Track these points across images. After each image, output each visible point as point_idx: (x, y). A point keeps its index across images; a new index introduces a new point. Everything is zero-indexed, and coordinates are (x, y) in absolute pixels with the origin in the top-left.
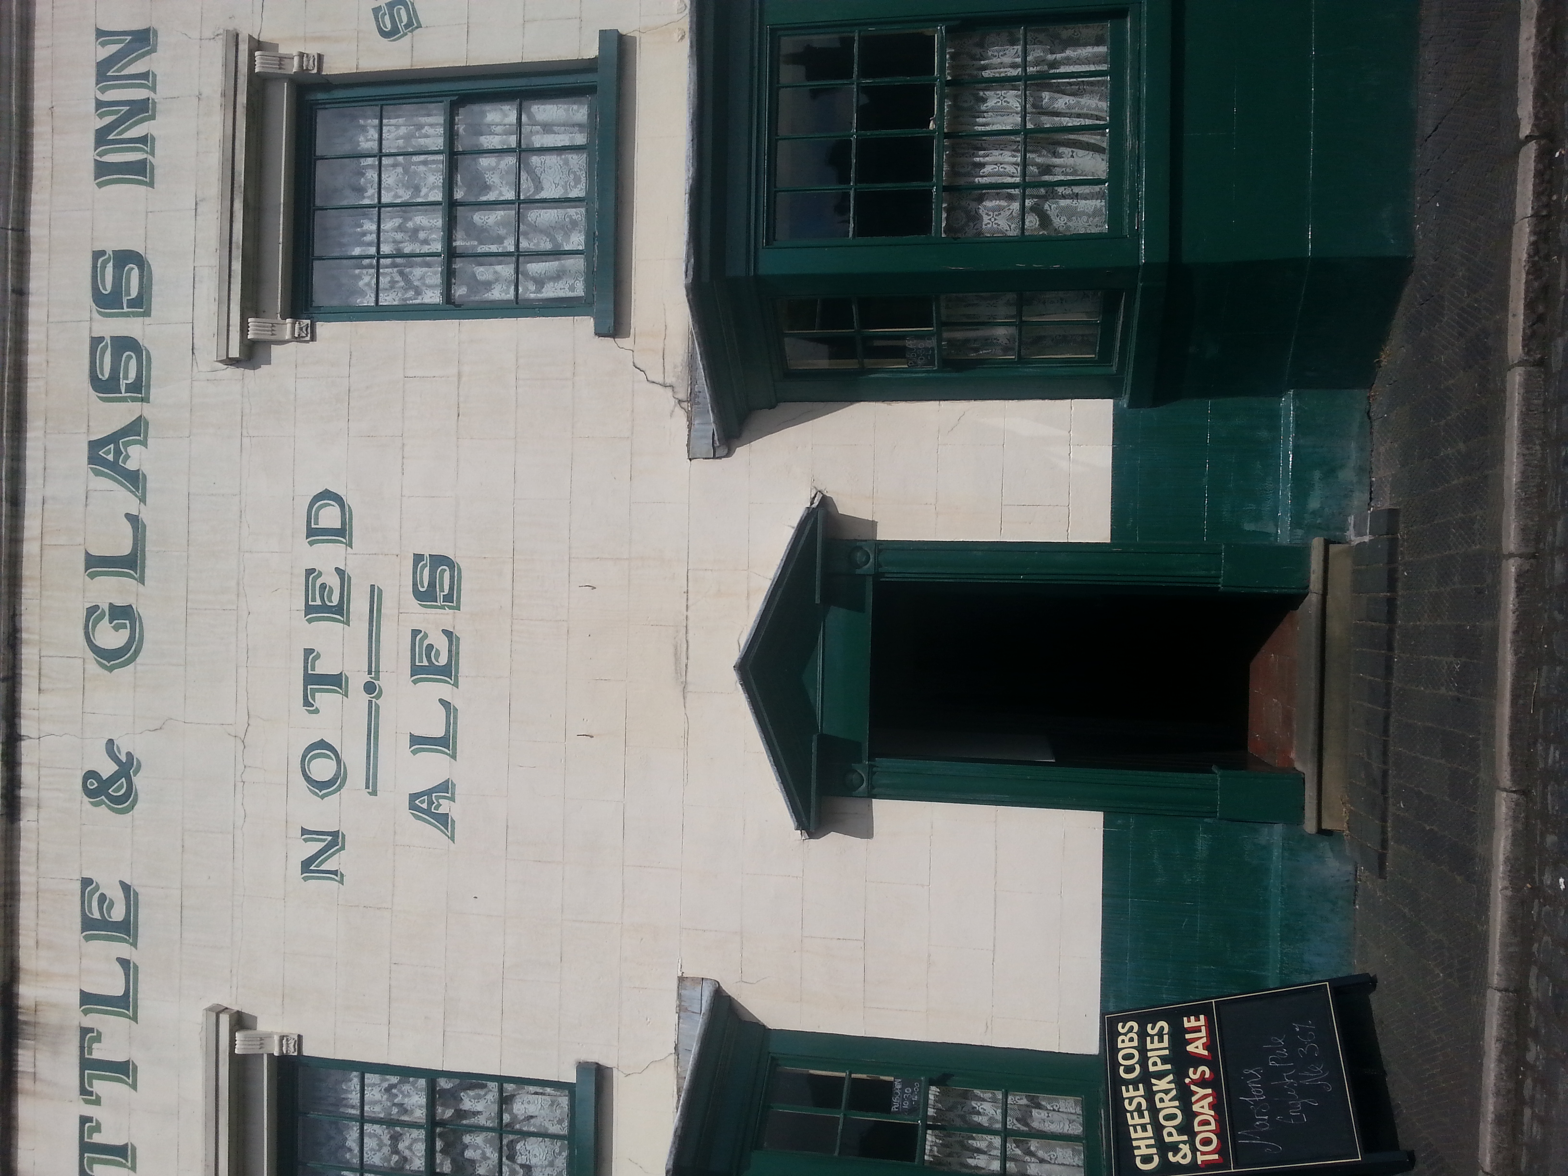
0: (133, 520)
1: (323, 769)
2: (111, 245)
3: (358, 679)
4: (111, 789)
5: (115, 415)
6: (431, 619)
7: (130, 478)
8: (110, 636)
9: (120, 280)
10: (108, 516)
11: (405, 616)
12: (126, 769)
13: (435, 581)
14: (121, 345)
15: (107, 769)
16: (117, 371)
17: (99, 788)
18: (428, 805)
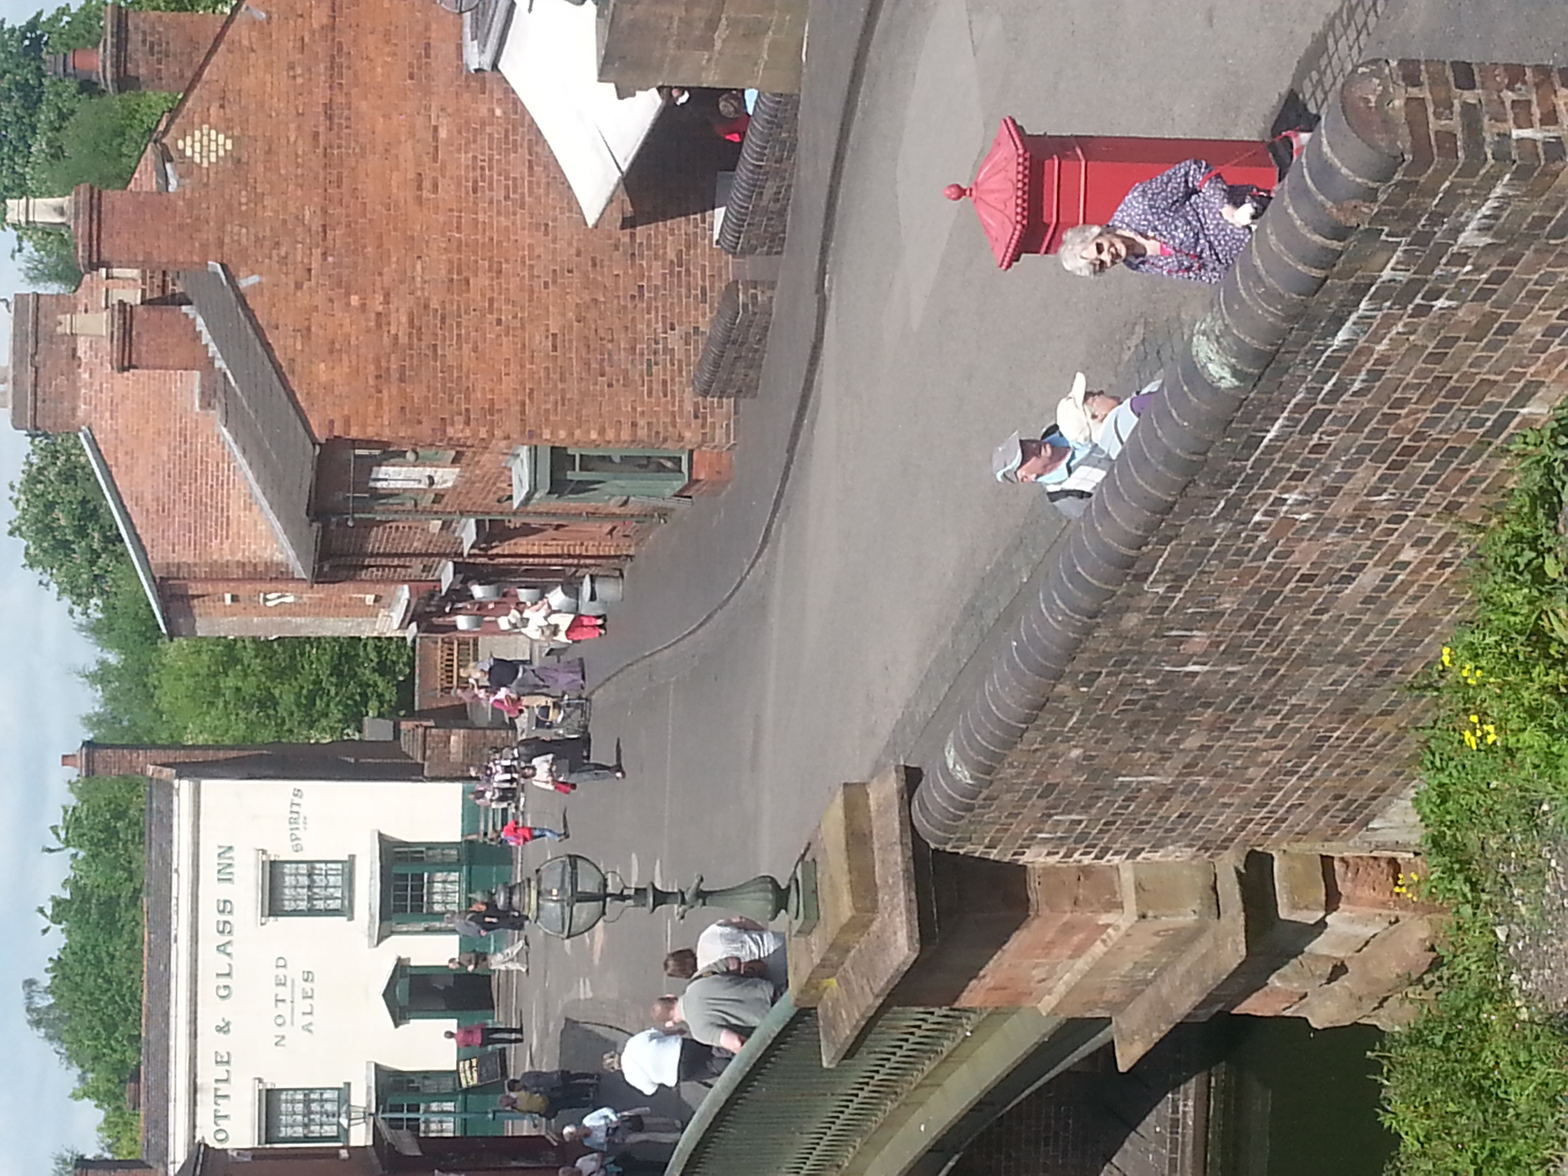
0: (230, 965)
1: (280, 1021)
2: (222, 898)
3: (288, 1000)
4: (224, 1029)
5: (225, 939)
6: (308, 986)
7: (229, 954)
8: (223, 992)
9: (225, 905)
10: (221, 963)
11: (300, 984)
12: (228, 1024)
13: (308, 977)
14: (225, 922)
15: (222, 1024)
16: (224, 928)
17: (219, 1029)
18: (307, 1028)
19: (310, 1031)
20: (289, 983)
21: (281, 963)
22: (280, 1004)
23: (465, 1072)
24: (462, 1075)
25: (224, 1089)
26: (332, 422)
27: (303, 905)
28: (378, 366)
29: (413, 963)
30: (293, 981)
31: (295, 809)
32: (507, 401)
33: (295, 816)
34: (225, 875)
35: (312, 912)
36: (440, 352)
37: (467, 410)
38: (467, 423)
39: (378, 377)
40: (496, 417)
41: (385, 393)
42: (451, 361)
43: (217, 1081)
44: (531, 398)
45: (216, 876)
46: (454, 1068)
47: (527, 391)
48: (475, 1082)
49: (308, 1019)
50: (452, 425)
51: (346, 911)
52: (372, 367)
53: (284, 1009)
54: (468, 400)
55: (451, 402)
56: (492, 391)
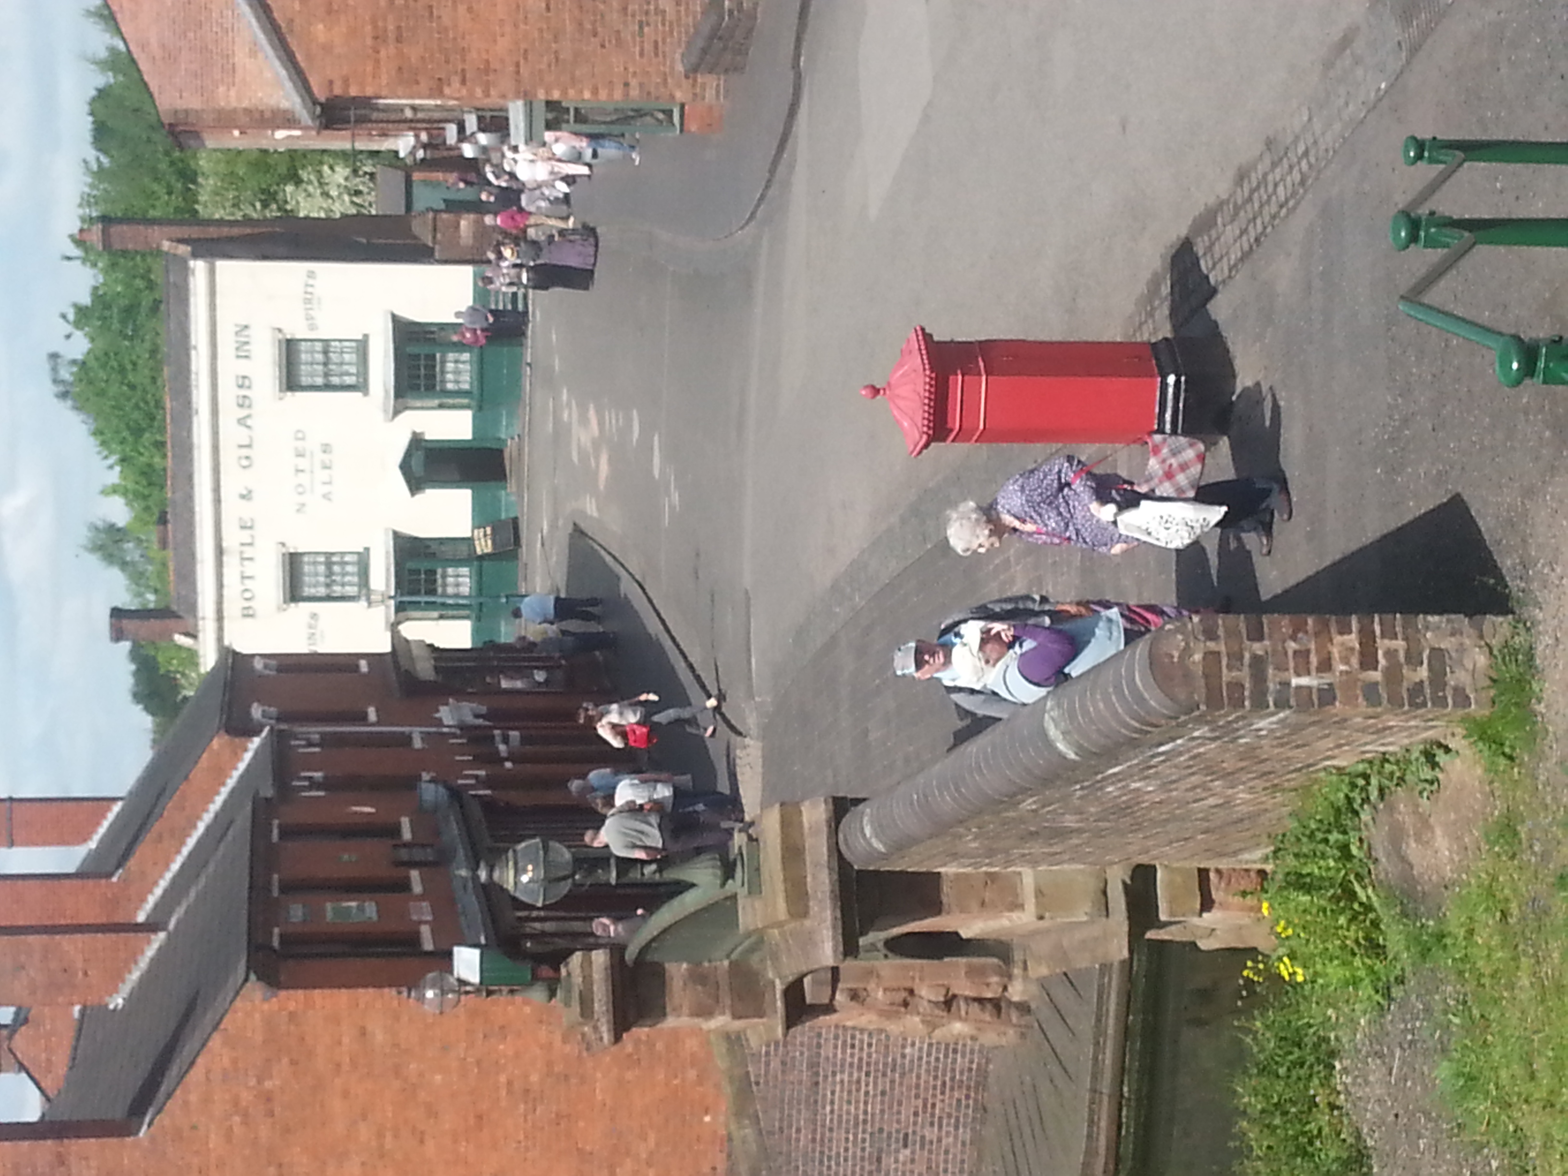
0: (250, 436)
1: (300, 490)
2: (241, 374)
3: (308, 470)
4: (246, 497)
5: (244, 413)
6: (326, 457)
7: (249, 427)
8: (245, 462)
9: (243, 382)
10: (243, 436)
11: (319, 456)
12: (250, 492)
13: (326, 448)
14: (245, 397)
15: (245, 492)
16: (244, 402)
17: (243, 497)
18: (326, 496)
19: (329, 499)
20: (308, 454)
21: (300, 435)
22: (300, 474)
23: (479, 539)
24: (477, 543)
25: (248, 552)
26: (331, 82)
27: (319, 381)
28: (375, 27)
29: (428, 437)
30: (312, 454)
31: (310, 289)
32: (502, 61)
33: (309, 296)
34: (243, 351)
35: (328, 387)
36: (435, 13)
37: (463, 70)
38: (463, 82)
39: (376, 38)
40: (491, 77)
41: (383, 53)
42: (446, 21)
43: (243, 544)
44: (526, 59)
45: (233, 353)
46: (469, 535)
47: (522, 51)
48: (489, 549)
49: (326, 489)
50: (449, 85)
51: (361, 386)
52: (368, 28)
53: (303, 478)
54: (464, 61)
55: (447, 62)
56: (487, 51)
